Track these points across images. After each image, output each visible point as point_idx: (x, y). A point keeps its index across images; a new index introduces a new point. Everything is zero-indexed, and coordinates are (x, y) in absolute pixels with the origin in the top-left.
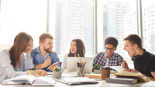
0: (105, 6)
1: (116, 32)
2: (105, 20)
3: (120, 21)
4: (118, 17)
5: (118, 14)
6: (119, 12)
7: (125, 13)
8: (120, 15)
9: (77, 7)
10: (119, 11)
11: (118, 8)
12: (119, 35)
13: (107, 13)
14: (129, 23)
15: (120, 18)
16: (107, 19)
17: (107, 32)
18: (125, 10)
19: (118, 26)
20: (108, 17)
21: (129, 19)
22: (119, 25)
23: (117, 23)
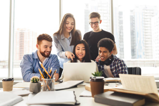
0: (132, 11)
1: (143, 35)
2: (133, 24)
3: (147, 24)
4: (146, 20)
5: (146, 17)
6: (147, 16)
7: (153, 16)
8: (147, 18)
9: (104, 13)
10: (146, 14)
11: (146, 11)
12: (147, 38)
13: (135, 17)
14: (157, 25)
15: (147, 21)
16: (134, 23)
17: (134, 36)
18: (153, 13)
19: (145, 30)
20: (135, 21)
21: (157, 22)
22: (146, 28)
23: (145, 27)
